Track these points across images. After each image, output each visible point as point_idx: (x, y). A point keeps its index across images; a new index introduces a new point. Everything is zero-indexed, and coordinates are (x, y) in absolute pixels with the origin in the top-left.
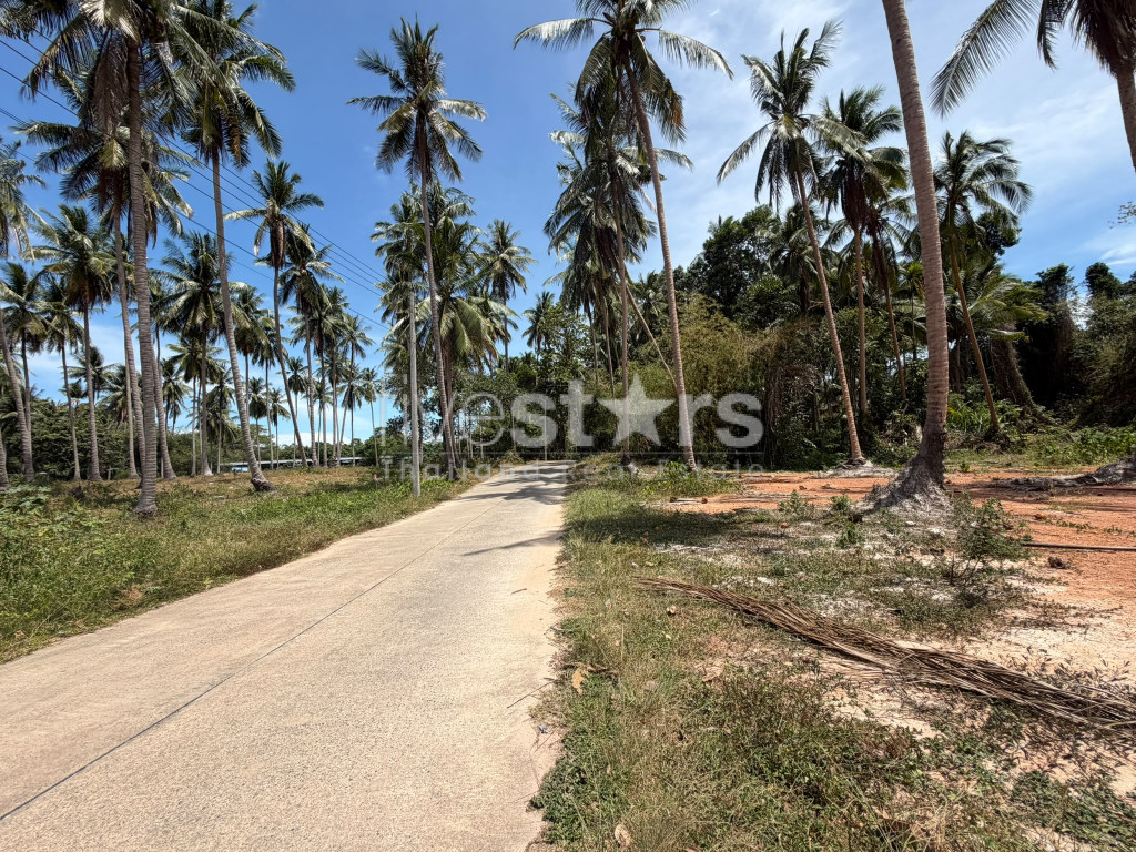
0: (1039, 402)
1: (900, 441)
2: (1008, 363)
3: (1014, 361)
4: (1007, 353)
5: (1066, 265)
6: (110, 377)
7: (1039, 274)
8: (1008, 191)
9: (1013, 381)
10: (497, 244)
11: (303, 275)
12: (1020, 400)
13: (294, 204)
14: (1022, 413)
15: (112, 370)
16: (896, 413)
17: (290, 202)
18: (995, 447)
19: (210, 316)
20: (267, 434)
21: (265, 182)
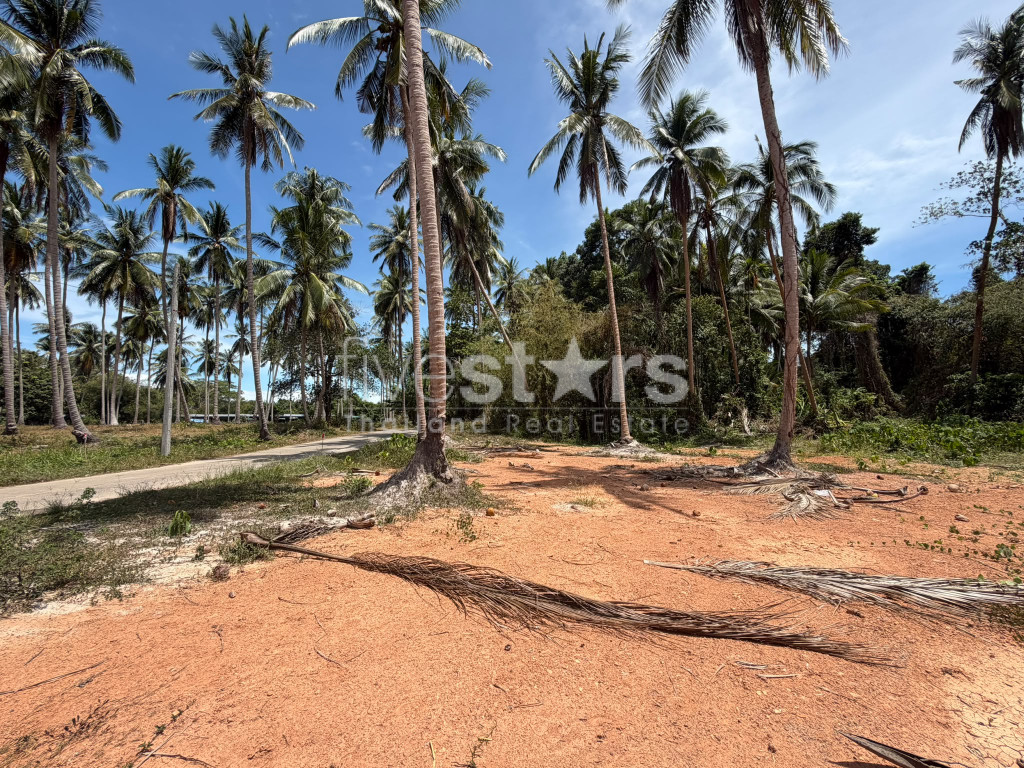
0: (897, 391)
1: (726, 422)
2: (869, 354)
3: (876, 352)
4: (868, 344)
5: (927, 263)
6: (75, 334)
7: (904, 271)
8: (817, 191)
9: (874, 370)
10: (395, 226)
11: (215, 249)
12: (879, 388)
13: (187, 185)
14: (877, 400)
15: (79, 328)
16: (725, 396)
17: (184, 182)
18: (811, 432)
19: (125, 282)
20: (236, 391)
21: (160, 164)
